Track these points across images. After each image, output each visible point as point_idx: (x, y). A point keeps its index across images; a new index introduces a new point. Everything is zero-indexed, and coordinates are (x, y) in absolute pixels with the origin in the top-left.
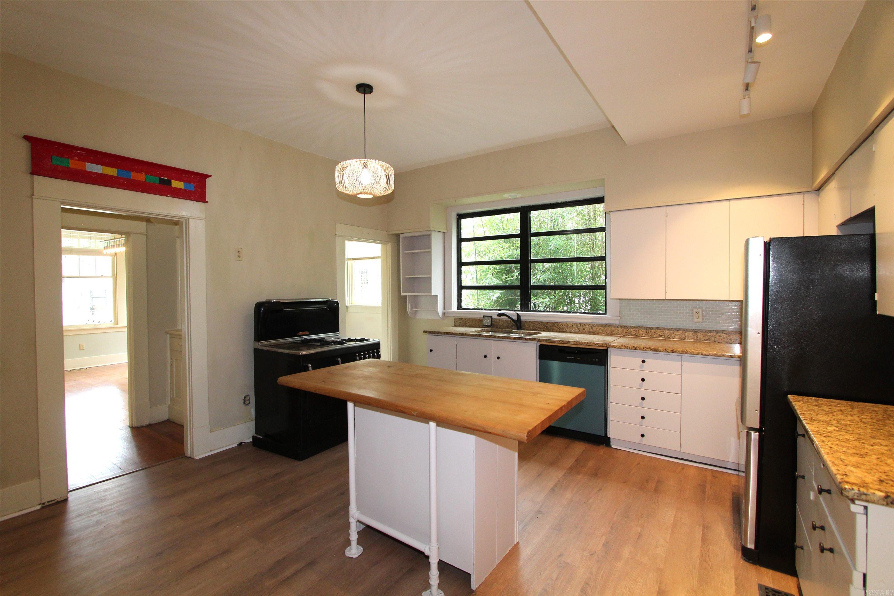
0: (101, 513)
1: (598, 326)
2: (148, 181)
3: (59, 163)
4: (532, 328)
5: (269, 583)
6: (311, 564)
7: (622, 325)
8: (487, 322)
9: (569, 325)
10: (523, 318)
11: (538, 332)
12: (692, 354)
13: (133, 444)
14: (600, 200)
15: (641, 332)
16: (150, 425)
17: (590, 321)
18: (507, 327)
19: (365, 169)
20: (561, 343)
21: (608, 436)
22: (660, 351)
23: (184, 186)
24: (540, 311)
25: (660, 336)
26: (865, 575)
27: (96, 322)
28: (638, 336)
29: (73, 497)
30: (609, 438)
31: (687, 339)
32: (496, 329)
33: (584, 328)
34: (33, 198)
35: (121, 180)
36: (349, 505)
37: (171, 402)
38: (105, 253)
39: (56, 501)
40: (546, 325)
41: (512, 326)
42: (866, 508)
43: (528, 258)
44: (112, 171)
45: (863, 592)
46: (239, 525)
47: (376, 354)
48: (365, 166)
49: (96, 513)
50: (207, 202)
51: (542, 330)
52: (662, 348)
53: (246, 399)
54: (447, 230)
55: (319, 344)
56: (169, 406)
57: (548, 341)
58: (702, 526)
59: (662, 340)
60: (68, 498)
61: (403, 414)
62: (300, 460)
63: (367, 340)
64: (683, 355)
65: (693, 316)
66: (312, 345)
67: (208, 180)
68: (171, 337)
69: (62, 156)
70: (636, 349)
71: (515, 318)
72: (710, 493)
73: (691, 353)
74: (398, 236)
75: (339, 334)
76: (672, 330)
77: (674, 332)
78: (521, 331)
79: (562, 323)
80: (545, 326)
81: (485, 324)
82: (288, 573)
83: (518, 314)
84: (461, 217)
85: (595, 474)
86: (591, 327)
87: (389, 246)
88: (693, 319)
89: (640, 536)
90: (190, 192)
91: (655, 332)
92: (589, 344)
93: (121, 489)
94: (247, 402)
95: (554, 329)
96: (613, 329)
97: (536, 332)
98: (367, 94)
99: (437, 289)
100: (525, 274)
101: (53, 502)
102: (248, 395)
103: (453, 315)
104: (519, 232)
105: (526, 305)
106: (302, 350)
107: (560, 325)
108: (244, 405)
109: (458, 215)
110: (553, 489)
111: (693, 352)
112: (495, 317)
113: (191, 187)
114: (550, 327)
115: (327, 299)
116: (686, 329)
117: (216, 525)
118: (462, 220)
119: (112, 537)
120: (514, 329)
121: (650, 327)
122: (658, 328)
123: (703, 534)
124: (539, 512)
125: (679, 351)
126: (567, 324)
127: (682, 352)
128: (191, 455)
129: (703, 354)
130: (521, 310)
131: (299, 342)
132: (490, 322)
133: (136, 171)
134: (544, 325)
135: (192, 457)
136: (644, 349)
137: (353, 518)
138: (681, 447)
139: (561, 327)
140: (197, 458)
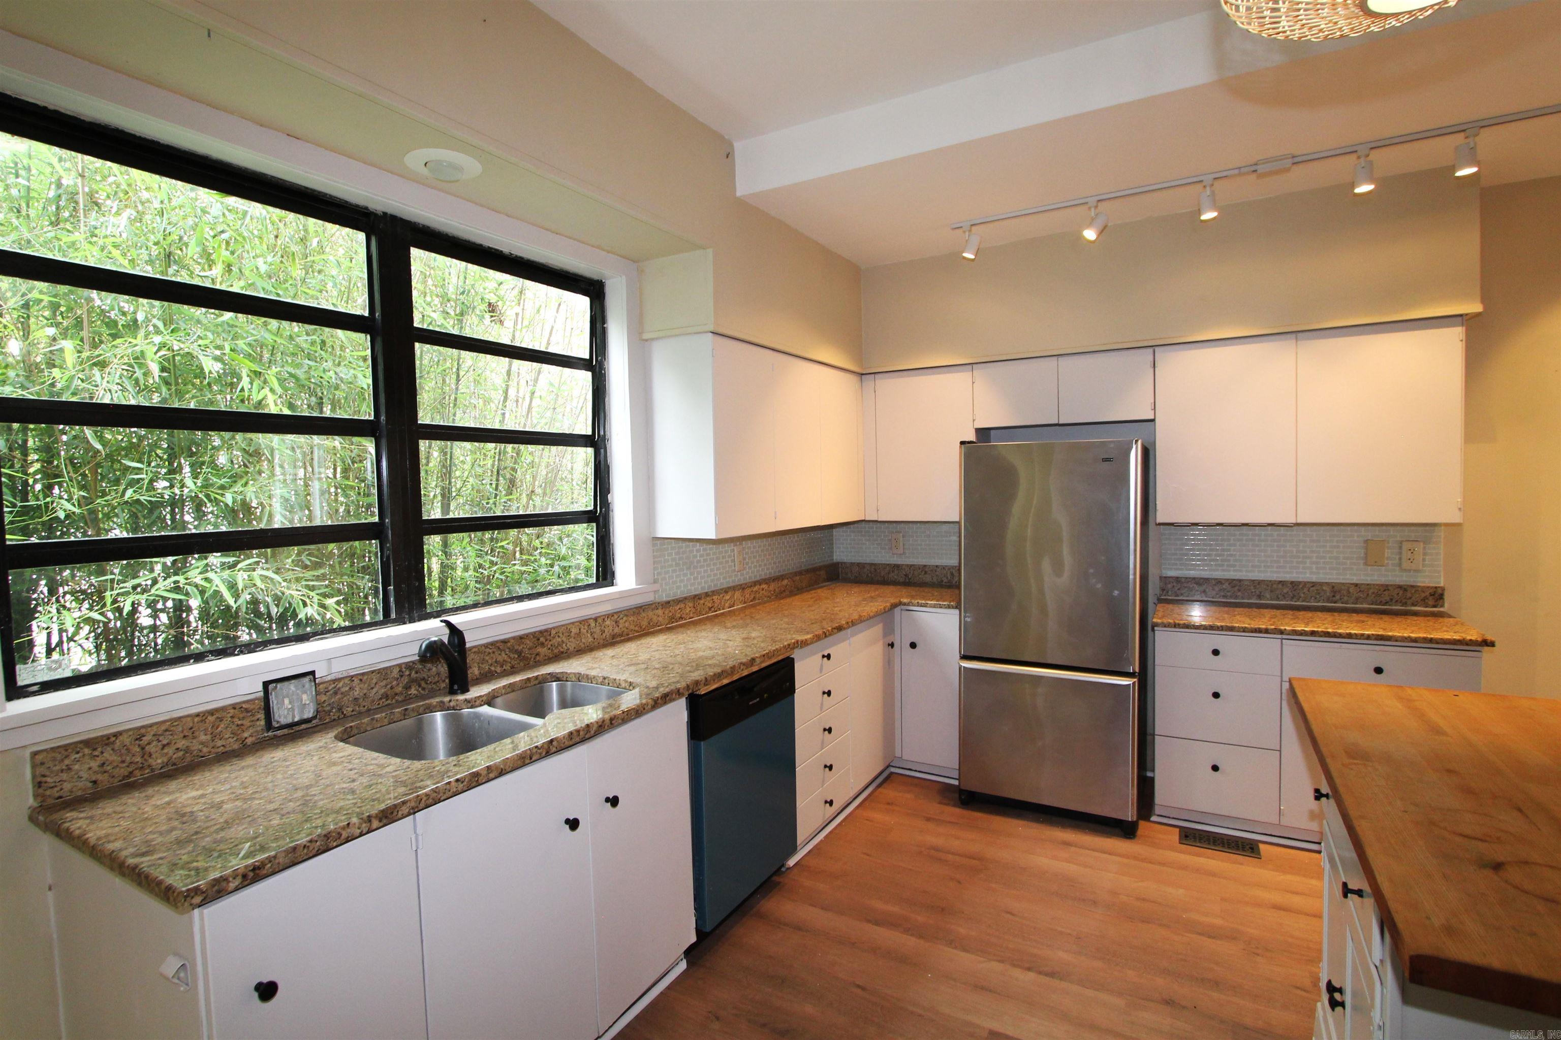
7: (659, 600)
9: (574, 630)
10: (472, 640)
25: (710, 609)
40: (516, 647)
79: (565, 629)
80: (516, 651)
91: (704, 605)
107: (554, 637)
114: (529, 649)
134: (512, 650)
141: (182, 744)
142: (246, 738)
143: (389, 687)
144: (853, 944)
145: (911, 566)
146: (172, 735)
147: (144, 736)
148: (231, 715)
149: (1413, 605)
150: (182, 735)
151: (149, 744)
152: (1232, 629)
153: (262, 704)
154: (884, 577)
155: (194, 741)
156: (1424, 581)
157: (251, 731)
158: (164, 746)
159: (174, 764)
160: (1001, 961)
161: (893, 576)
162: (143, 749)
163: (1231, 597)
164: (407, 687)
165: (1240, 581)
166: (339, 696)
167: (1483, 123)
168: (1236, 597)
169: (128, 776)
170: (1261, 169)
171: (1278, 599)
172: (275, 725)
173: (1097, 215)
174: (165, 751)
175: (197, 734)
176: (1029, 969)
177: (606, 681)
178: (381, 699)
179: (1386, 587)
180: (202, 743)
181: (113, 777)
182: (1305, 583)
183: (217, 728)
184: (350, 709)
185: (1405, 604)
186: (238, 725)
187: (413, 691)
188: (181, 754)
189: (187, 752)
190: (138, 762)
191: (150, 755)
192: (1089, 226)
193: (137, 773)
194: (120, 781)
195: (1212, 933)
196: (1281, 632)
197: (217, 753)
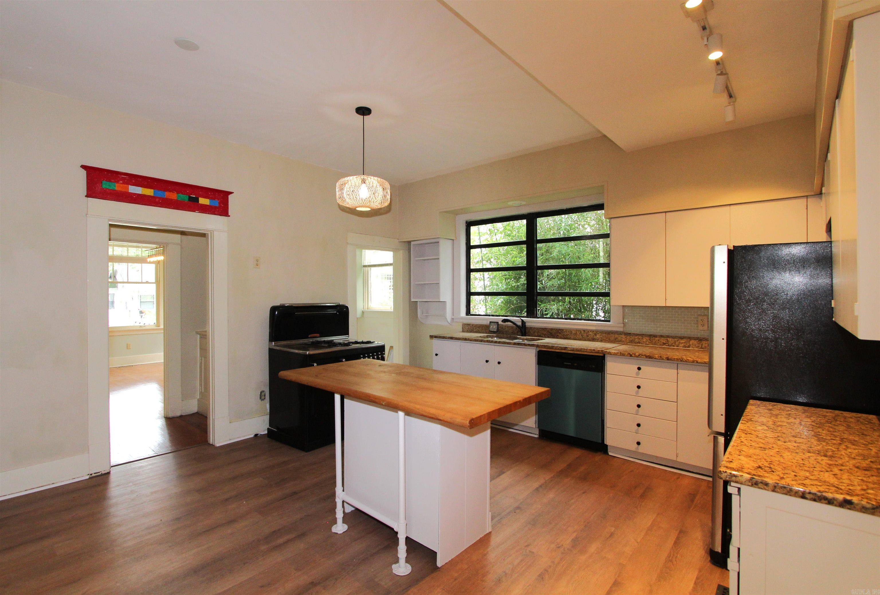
0: (135, 484)
1: (601, 333)
2: (179, 199)
3: (108, 187)
4: (536, 334)
5: (263, 548)
6: (302, 536)
7: (625, 332)
8: (494, 328)
9: (573, 332)
10: (527, 325)
11: (541, 338)
12: (687, 362)
13: (166, 431)
14: (600, 207)
15: (645, 340)
16: (181, 416)
17: (594, 328)
18: (512, 333)
19: (364, 185)
20: (559, 349)
21: (605, 443)
22: (655, 359)
23: (210, 203)
24: (546, 318)
25: (664, 344)
26: (739, 549)
27: (142, 324)
28: (642, 344)
29: (114, 471)
30: (607, 446)
31: (691, 347)
32: (502, 335)
33: (588, 334)
34: (87, 217)
35: (157, 199)
36: (335, 486)
37: (200, 396)
38: (149, 261)
39: (100, 473)
40: (550, 331)
41: (518, 332)
42: (739, 489)
43: (534, 265)
44: (149, 192)
45: (738, 564)
46: (245, 501)
47: (380, 356)
48: (364, 181)
49: (131, 484)
50: (229, 216)
51: (547, 336)
52: (657, 356)
53: (262, 395)
54: (456, 237)
55: (326, 345)
56: (198, 400)
57: (546, 347)
58: (679, 530)
59: (666, 348)
60: (110, 471)
61: (373, 404)
62: (307, 452)
63: (373, 342)
64: (678, 362)
65: (697, 324)
66: (320, 346)
67: (230, 197)
68: (201, 338)
69: (110, 181)
70: (631, 356)
71: (520, 324)
72: (699, 501)
73: (686, 360)
74: (409, 242)
75: (348, 337)
76: (676, 338)
77: (678, 340)
78: (525, 337)
79: (566, 330)
81: (491, 330)
82: (281, 541)
83: (522, 320)
84: (470, 224)
85: (584, 478)
86: (595, 334)
87: (401, 254)
88: (698, 327)
89: (612, 535)
90: (215, 207)
91: (659, 340)
92: (586, 351)
93: (153, 467)
94: (263, 398)
95: (558, 336)
96: (617, 336)
97: (540, 338)
98: (366, 115)
99: (445, 295)
100: (532, 280)
101: (98, 474)
102: (264, 391)
103: (462, 321)
104: (524, 239)
105: (532, 313)
106: (308, 350)
107: (564, 332)
108: (260, 400)
109: (467, 222)
110: (537, 489)
111: (688, 360)
112: (500, 323)
113: (216, 203)
114: (555, 333)
115: (337, 304)
116: (691, 337)
117: (227, 500)
118: (471, 227)
119: (142, 503)
120: (519, 336)
121: (653, 335)
122: (662, 336)
123: (678, 538)
124: (518, 508)
125: (674, 359)
126: (570, 331)
127: (677, 359)
128: (213, 443)
129: (698, 362)
130: (527, 317)
131: (310, 343)
132: (496, 327)
133: (170, 191)
134: (548, 332)
135: (213, 444)
136: (639, 355)
137: (339, 498)
138: (677, 456)
139: (565, 333)
140: (218, 445)
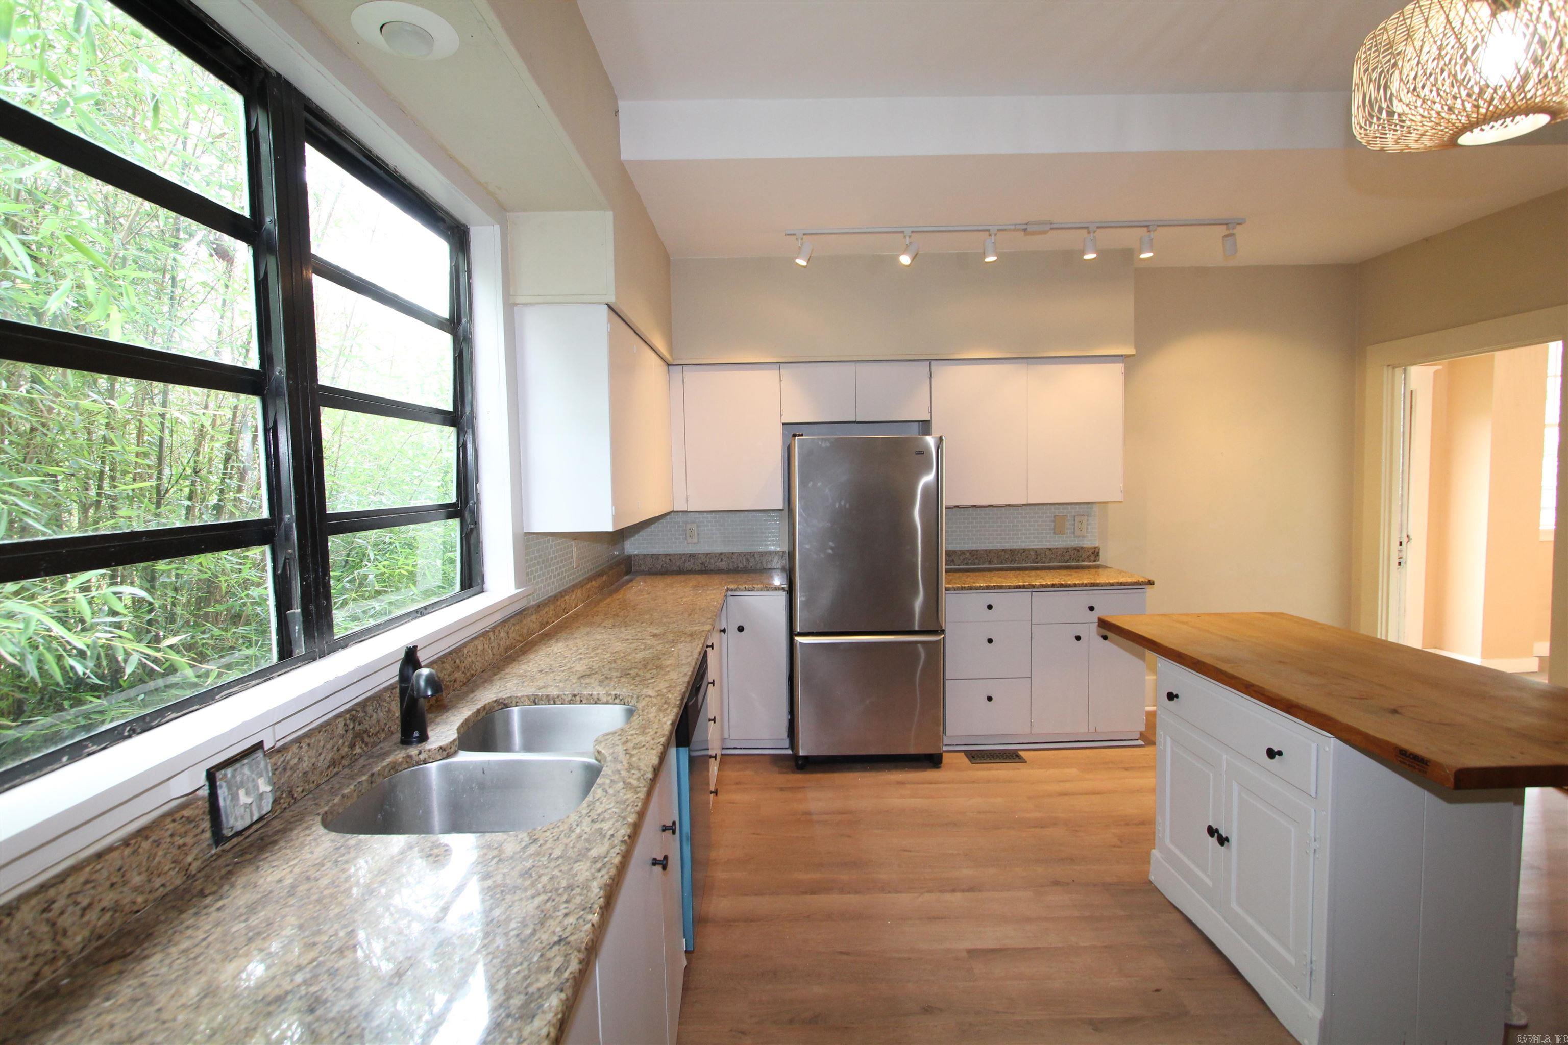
1: (513, 625)
107: (466, 658)
141: (108, 899)
142: (190, 865)
143: (335, 748)
144: (808, 917)
145: (707, 554)
146: (94, 887)
147: (54, 902)
148: (170, 832)
149: (1083, 561)
150: (108, 883)
151: (62, 913)
152: (1001, 587)
153: (207, 805)
154: (679, 567)
155: (125, 889)
156: (1087, 543)
157: (195, 851)
158: (84, 910)
159: (100, 937)
160: (929, 892)
161: (689, 565)
162: (54, 925)
163: (971, 564)
164: (352, 746)
165: (977, 551)
166: (289, 773)
167: (1159, 223)
168: (975, 564)
169: (33, 982)
170: (1030, 228)
171: (1002, 563)
172: (227, 833)
173: (910, 243)
174: (86, 918)
175: (128, 875)
176: (954, 891)
177: (578, 698)
178: (329, 767)
179: (1067, 550)
180: (136, 889)
181: (10, 991)
182: (1019, 550)
183: (154, 859)
184: (300, 789)
185: (1078, 561)
186: (179, 847)
187: (358, 750)
188: (107, 917)
189: (116, 911)
190: (47, 951)
191: (65, 933)
192: (905, 252)
193: (47, 970)
194: (21, 995)
195: (1041, 824)
196: (1033, 587)
197: (155, 900)
